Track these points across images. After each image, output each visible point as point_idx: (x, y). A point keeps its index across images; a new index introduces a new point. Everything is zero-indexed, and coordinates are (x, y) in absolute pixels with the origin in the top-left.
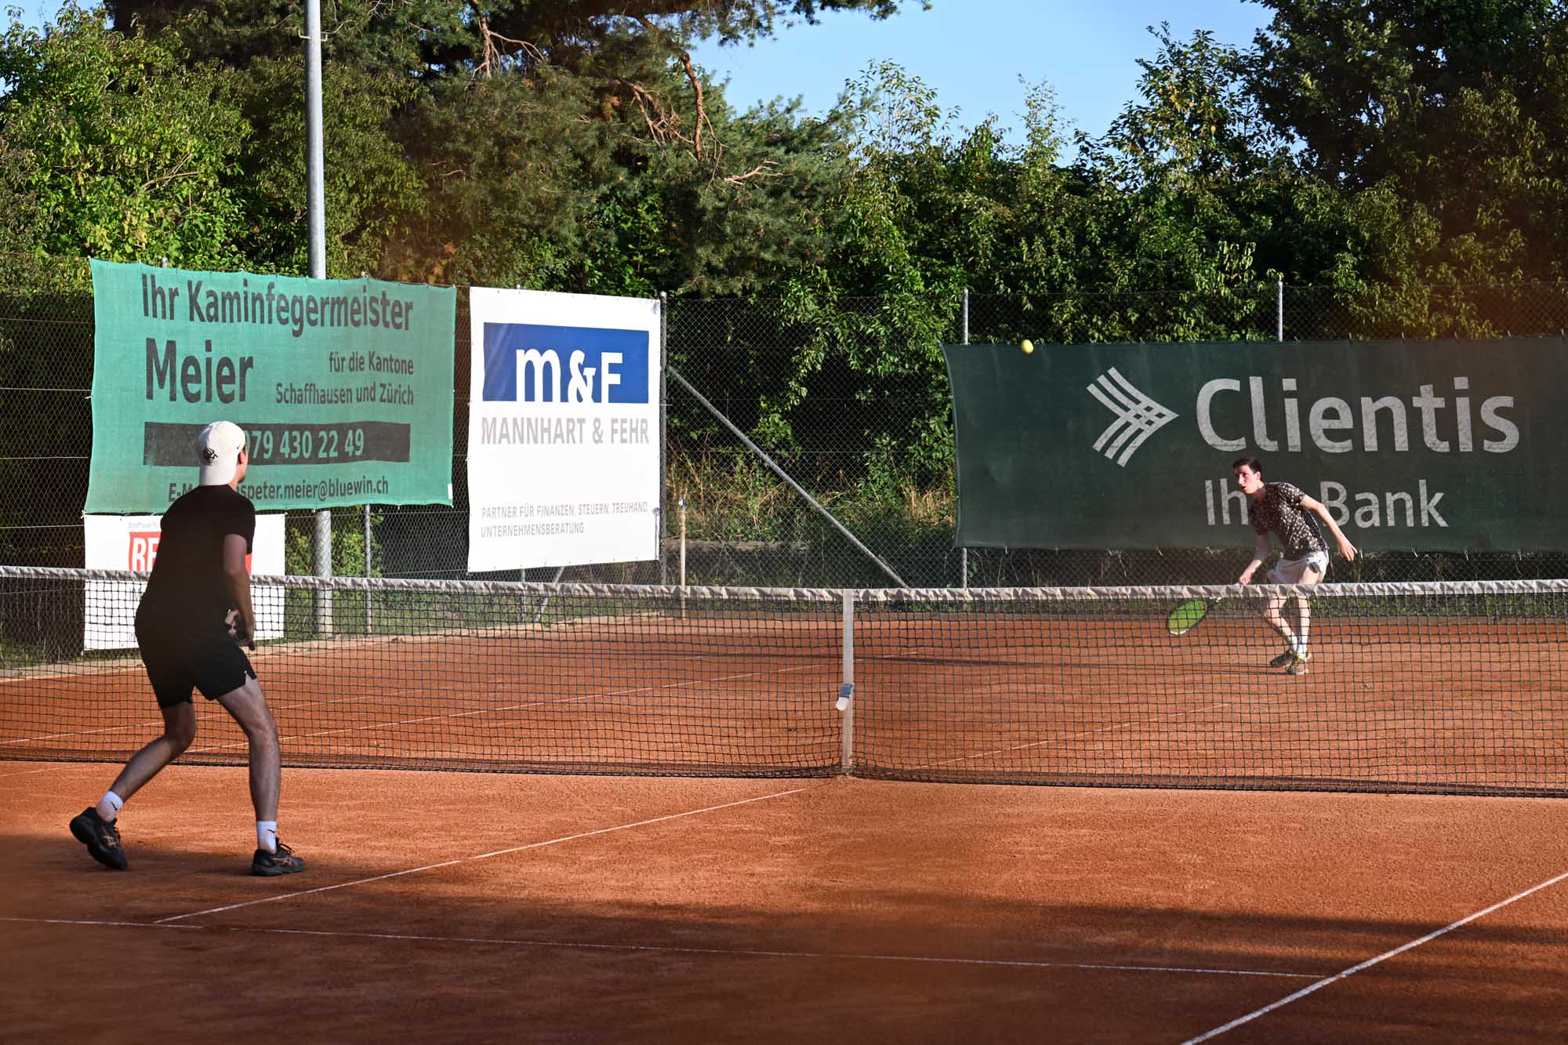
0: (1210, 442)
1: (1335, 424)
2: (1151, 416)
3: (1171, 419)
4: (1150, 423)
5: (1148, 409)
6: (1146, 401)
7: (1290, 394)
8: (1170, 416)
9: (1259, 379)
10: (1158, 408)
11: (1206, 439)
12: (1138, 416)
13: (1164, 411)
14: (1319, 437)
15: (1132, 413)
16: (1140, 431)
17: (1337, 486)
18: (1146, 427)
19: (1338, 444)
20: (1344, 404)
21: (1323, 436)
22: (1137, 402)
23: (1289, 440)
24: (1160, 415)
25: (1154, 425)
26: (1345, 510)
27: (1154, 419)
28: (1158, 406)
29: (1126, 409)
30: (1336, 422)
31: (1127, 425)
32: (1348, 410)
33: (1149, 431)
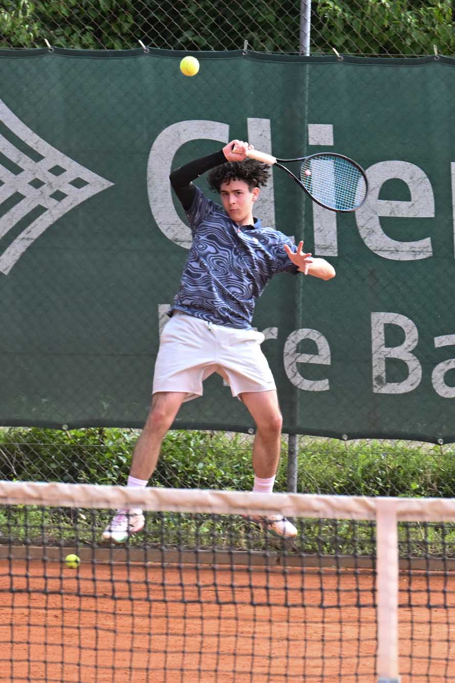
0: (169, 235)
1: (401, 209)
2: (63, 184)
3: (100, 189)
4: (59, 196)
5: (57, 171)
6: (53, 156)
7: (320, 152)
8: (97, 184)
9: (266, 122)
10: (74, 169)
11: (163, 228)
12: (37, 184)
13: (86, 174)
14: (371, 232)
15: (26, 177)
16: (39, 211)
17: (402, 321)
18: (51, 203)
19: (406, 246)
20: (420, 173)
21: (380, 231)
22: (37, 157)
23: (316, 234)
24: (79, 183)
25: (65, 200)
26: (414, 366)
27: (67, 189)
28: (75, 164)
29: (16, 169)
30: (404, 204)
31: (17, 198)
32: (427, 184)
33: (56, 211)
